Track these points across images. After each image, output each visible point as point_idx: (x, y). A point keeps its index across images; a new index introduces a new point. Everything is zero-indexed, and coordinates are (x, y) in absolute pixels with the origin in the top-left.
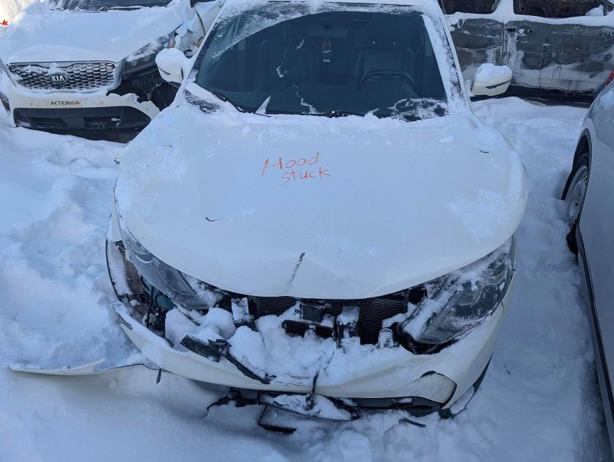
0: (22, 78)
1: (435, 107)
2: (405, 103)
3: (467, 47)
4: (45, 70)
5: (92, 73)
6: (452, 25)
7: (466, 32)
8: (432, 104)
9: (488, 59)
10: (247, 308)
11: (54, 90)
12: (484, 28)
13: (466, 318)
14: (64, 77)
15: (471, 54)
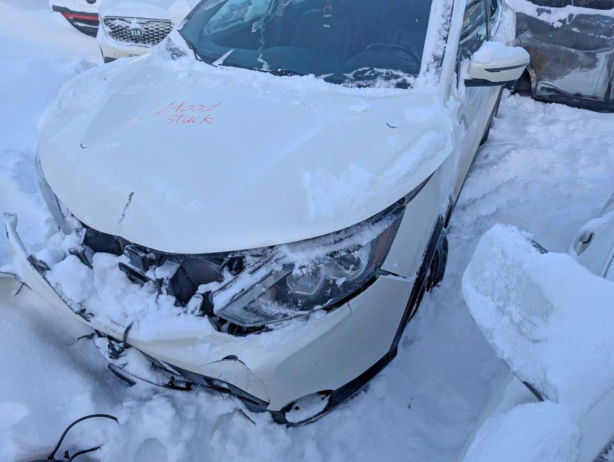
0: (111, 31)
1: (400, 80)
2: (366, 71)
3: (573, 47)
4: (128, 24)
5: (163, 31)
6: (560, 21)
7: (575, 29)
8: (397, 77)
9: (597, 64)
10: (83, 238)
11: (133, 43)
12: (598, 27)
13: (280, 304)
14: (141, 32)
15: (577, 56)
